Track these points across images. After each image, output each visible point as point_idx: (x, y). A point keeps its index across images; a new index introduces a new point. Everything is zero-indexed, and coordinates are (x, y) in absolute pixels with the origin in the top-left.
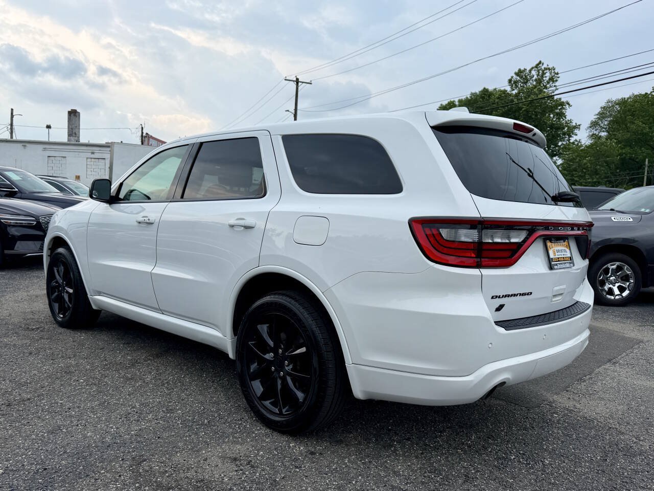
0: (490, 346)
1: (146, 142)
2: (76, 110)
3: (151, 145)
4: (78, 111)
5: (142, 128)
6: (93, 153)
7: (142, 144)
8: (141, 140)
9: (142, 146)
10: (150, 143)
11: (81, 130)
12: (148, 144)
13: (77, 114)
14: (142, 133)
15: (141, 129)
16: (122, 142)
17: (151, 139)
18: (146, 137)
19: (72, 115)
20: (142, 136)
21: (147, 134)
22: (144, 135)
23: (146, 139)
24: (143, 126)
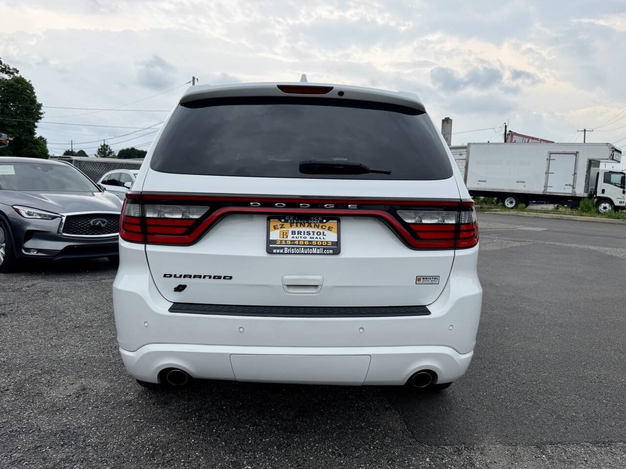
0: (146, 324)
1: (509, 140)
2: (449, 118)
3: (515, 141)
4: (450, 118)
5: (506, 126)
6: (461, 155)
7: (505, 141)
8: (504, 139)
9: (505, 144)
10: (514, 140)
11: (452, 136)
12: (511, 142)
13: (449, 121)
14: (506, 131)
15: (504, 128)
16: (489, 142)
17: (514, 136)
18: (509, 134)
19: (445, 123)
20: (505, 134)
21: (510, 131)
22: (507, 132)
23: (509, 137)
24: (507, 125)
